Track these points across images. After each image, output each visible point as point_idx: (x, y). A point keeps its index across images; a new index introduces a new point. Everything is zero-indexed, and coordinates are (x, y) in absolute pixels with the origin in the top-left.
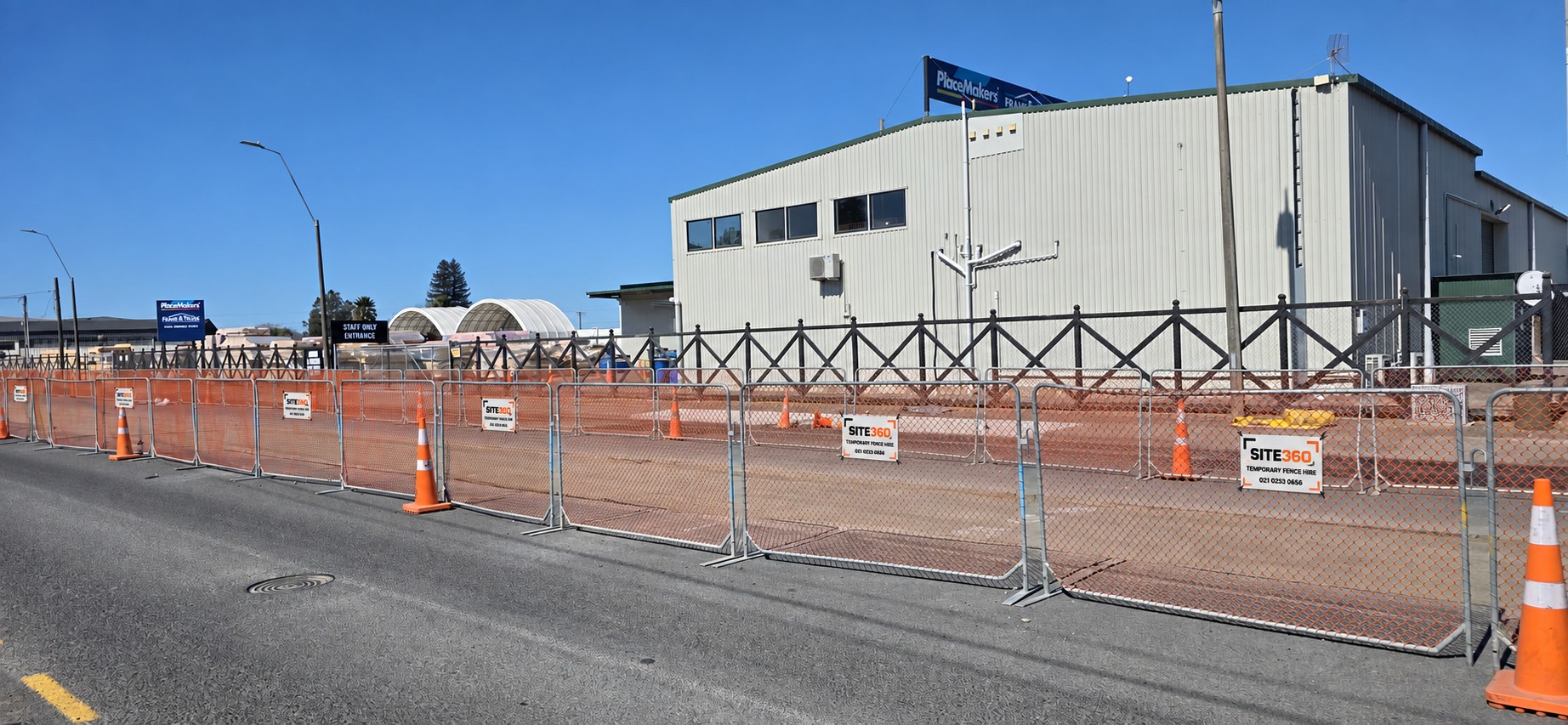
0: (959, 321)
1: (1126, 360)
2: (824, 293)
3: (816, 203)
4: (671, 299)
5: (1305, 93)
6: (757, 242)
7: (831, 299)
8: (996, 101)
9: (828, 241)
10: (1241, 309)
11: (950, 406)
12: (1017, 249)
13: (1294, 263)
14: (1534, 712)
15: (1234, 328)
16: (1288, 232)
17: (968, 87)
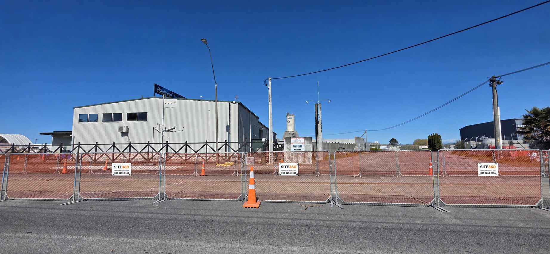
0: (159, 143)
1: (196, 152)
2: (122, 136)
3: (122, 113)
4: (71, 135)
5: (232, 104)
6: (103, 121)
7: (125, 138)
8: (172, 96)
9: (125, 122)
10: (219, 143)
11: (155, 164)
12: (175, 128)
13: (229, 135)
14: (250, 208)
15: (217, 146)
16: (228, 129)
17: (165, 92)
